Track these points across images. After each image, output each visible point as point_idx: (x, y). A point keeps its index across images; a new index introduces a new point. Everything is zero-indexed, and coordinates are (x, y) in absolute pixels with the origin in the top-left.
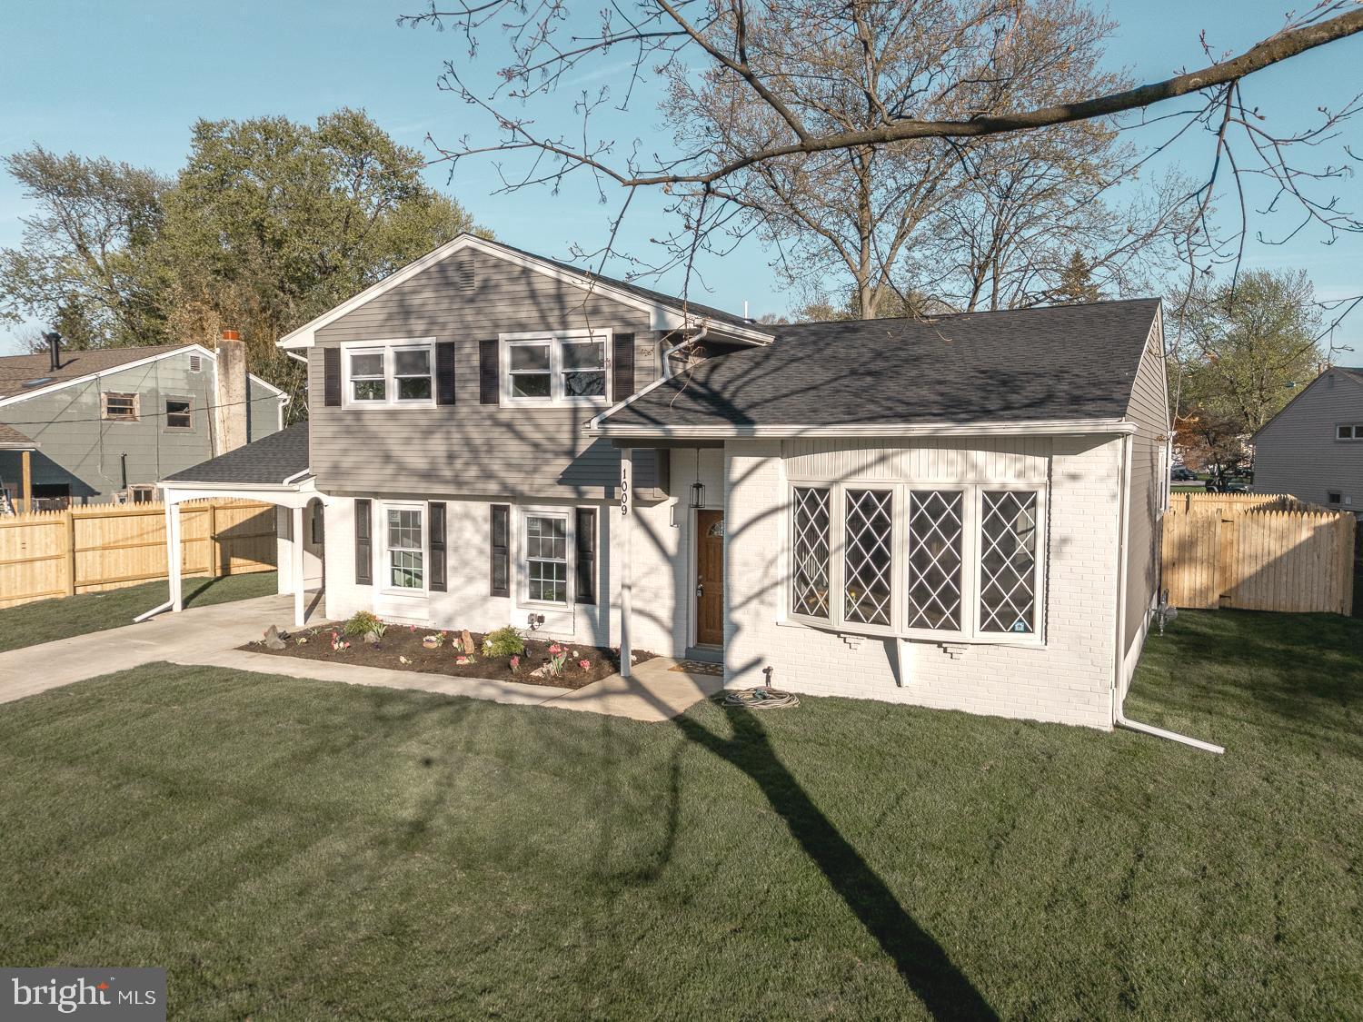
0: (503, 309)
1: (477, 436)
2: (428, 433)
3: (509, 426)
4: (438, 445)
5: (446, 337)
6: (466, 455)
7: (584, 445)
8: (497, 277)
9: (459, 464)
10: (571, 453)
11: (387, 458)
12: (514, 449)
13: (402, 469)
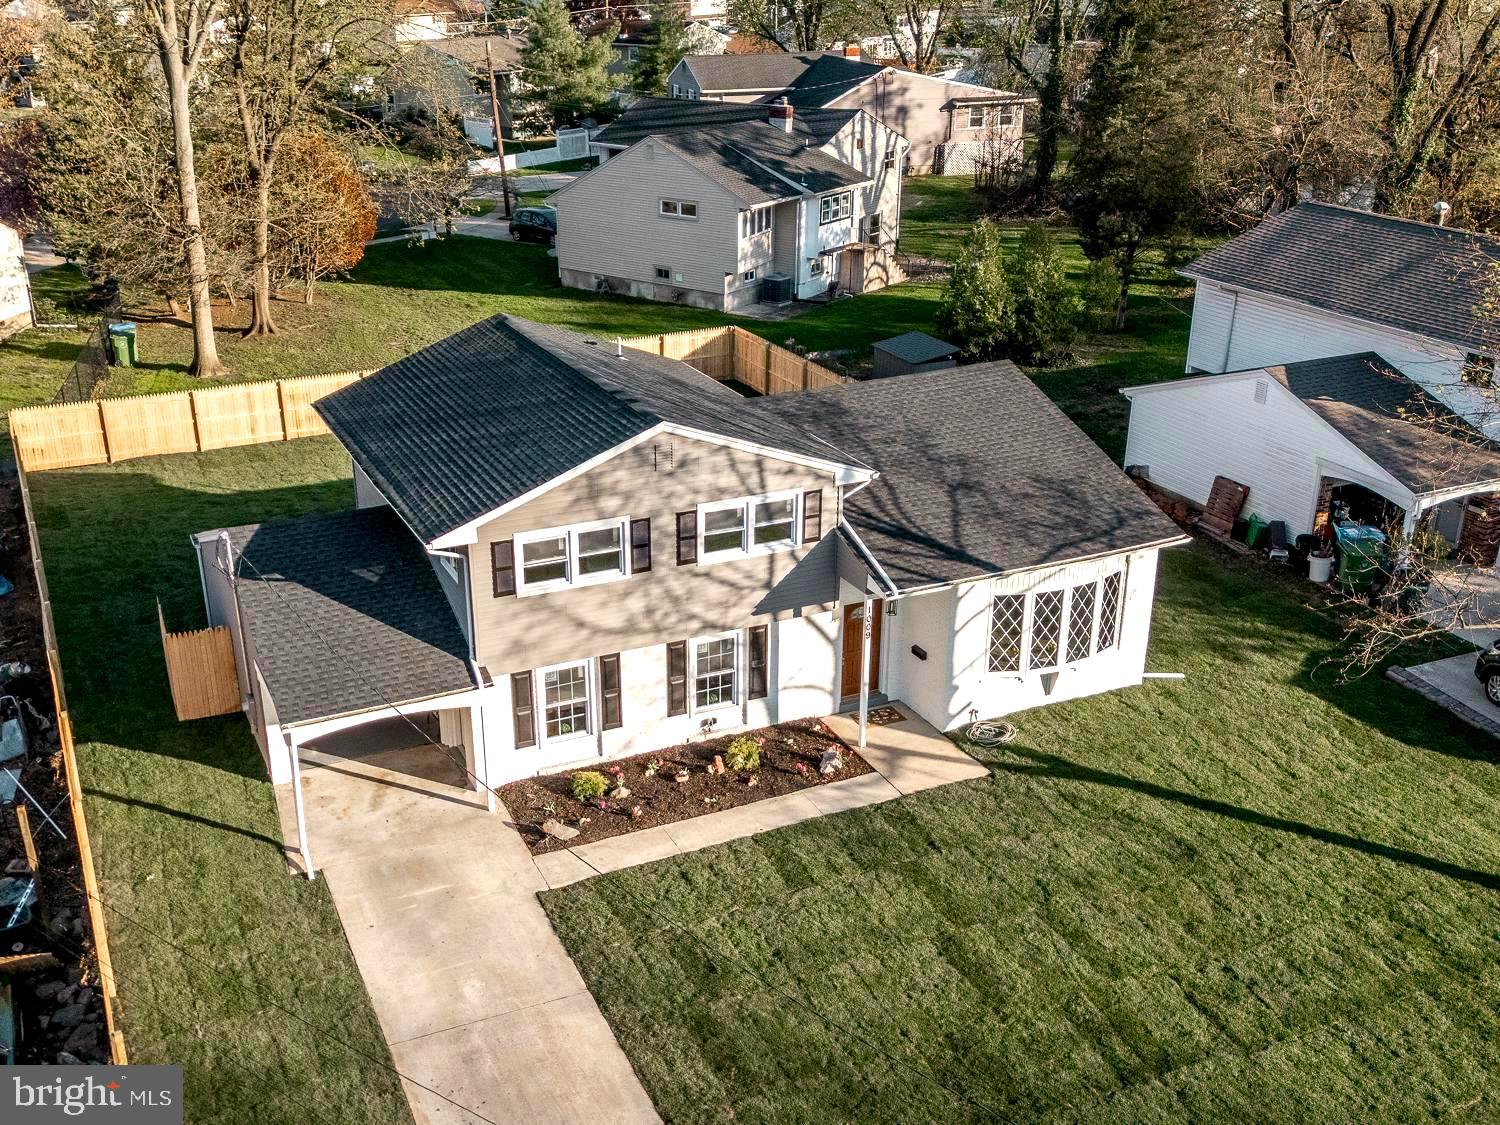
0: (704, 478)
1: (677, 586)
2: (626, 594)
3: (707, 575)
4: (636, 604)
5: (642, 512)
6: (667, 606)
7: (779, 578)
8: (695, 453)
9: (658, 616)
10: (768, 585)
11: (581, 625)
12: (715, 591)
13: (597, 631)
